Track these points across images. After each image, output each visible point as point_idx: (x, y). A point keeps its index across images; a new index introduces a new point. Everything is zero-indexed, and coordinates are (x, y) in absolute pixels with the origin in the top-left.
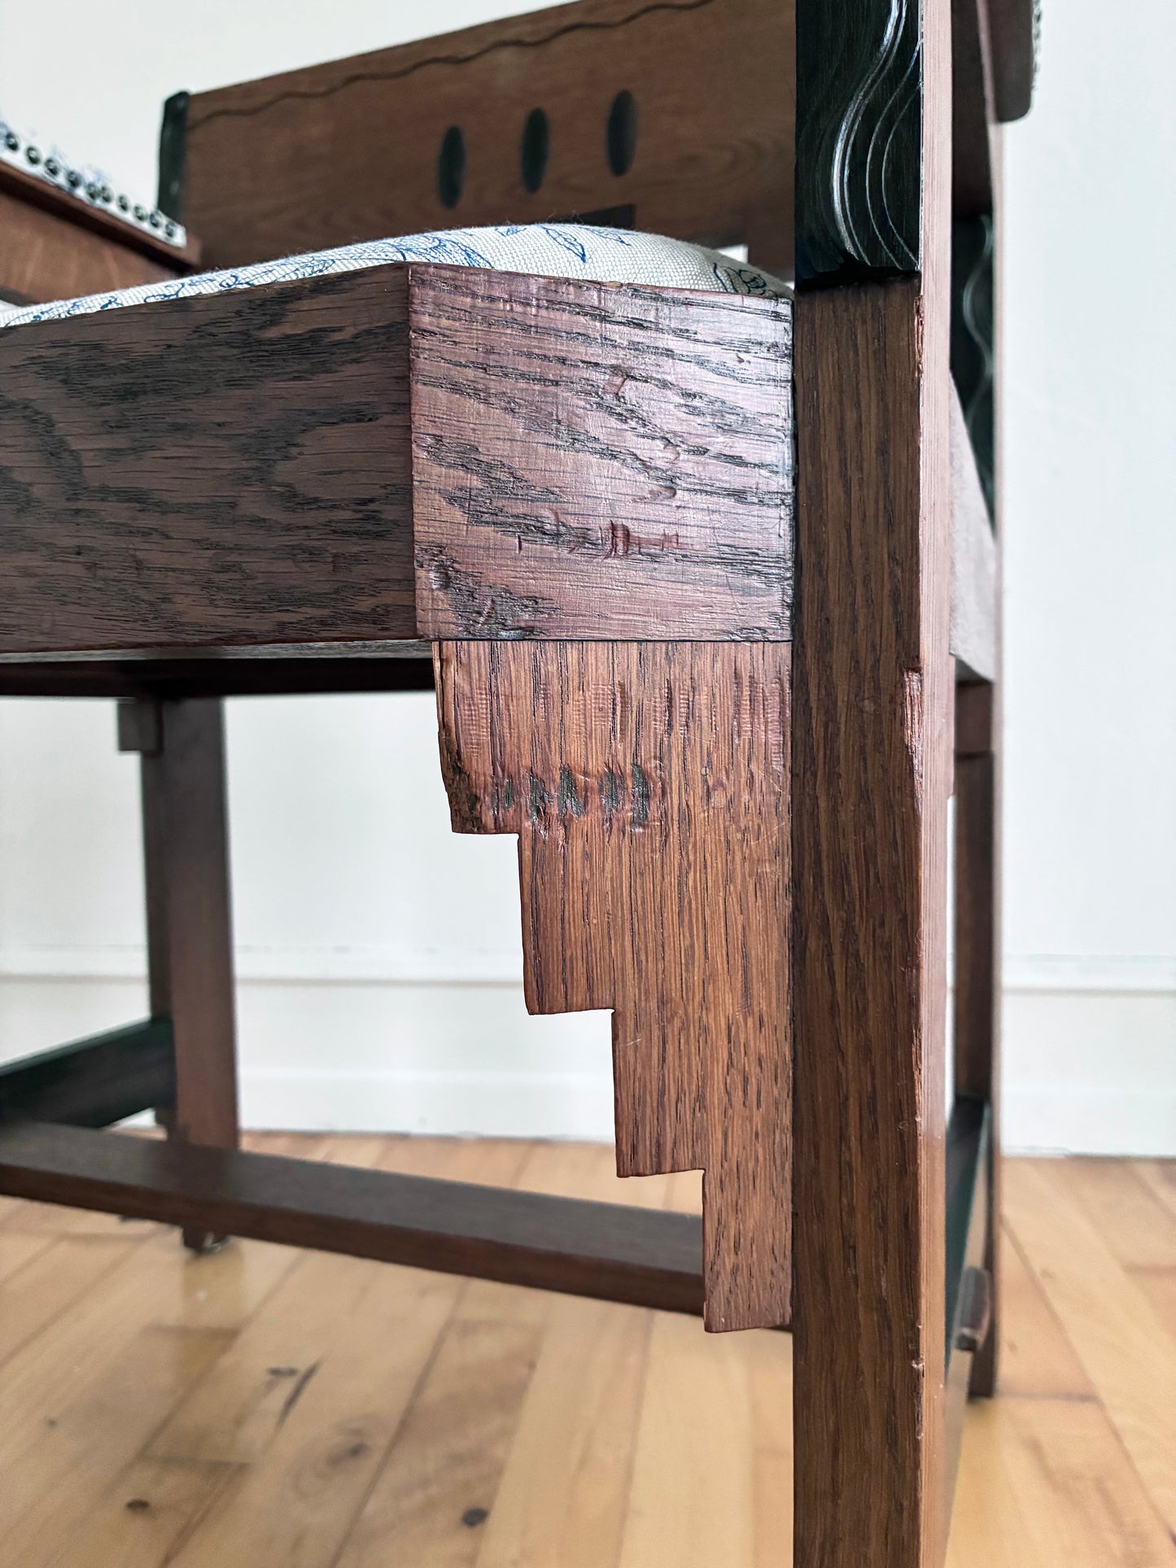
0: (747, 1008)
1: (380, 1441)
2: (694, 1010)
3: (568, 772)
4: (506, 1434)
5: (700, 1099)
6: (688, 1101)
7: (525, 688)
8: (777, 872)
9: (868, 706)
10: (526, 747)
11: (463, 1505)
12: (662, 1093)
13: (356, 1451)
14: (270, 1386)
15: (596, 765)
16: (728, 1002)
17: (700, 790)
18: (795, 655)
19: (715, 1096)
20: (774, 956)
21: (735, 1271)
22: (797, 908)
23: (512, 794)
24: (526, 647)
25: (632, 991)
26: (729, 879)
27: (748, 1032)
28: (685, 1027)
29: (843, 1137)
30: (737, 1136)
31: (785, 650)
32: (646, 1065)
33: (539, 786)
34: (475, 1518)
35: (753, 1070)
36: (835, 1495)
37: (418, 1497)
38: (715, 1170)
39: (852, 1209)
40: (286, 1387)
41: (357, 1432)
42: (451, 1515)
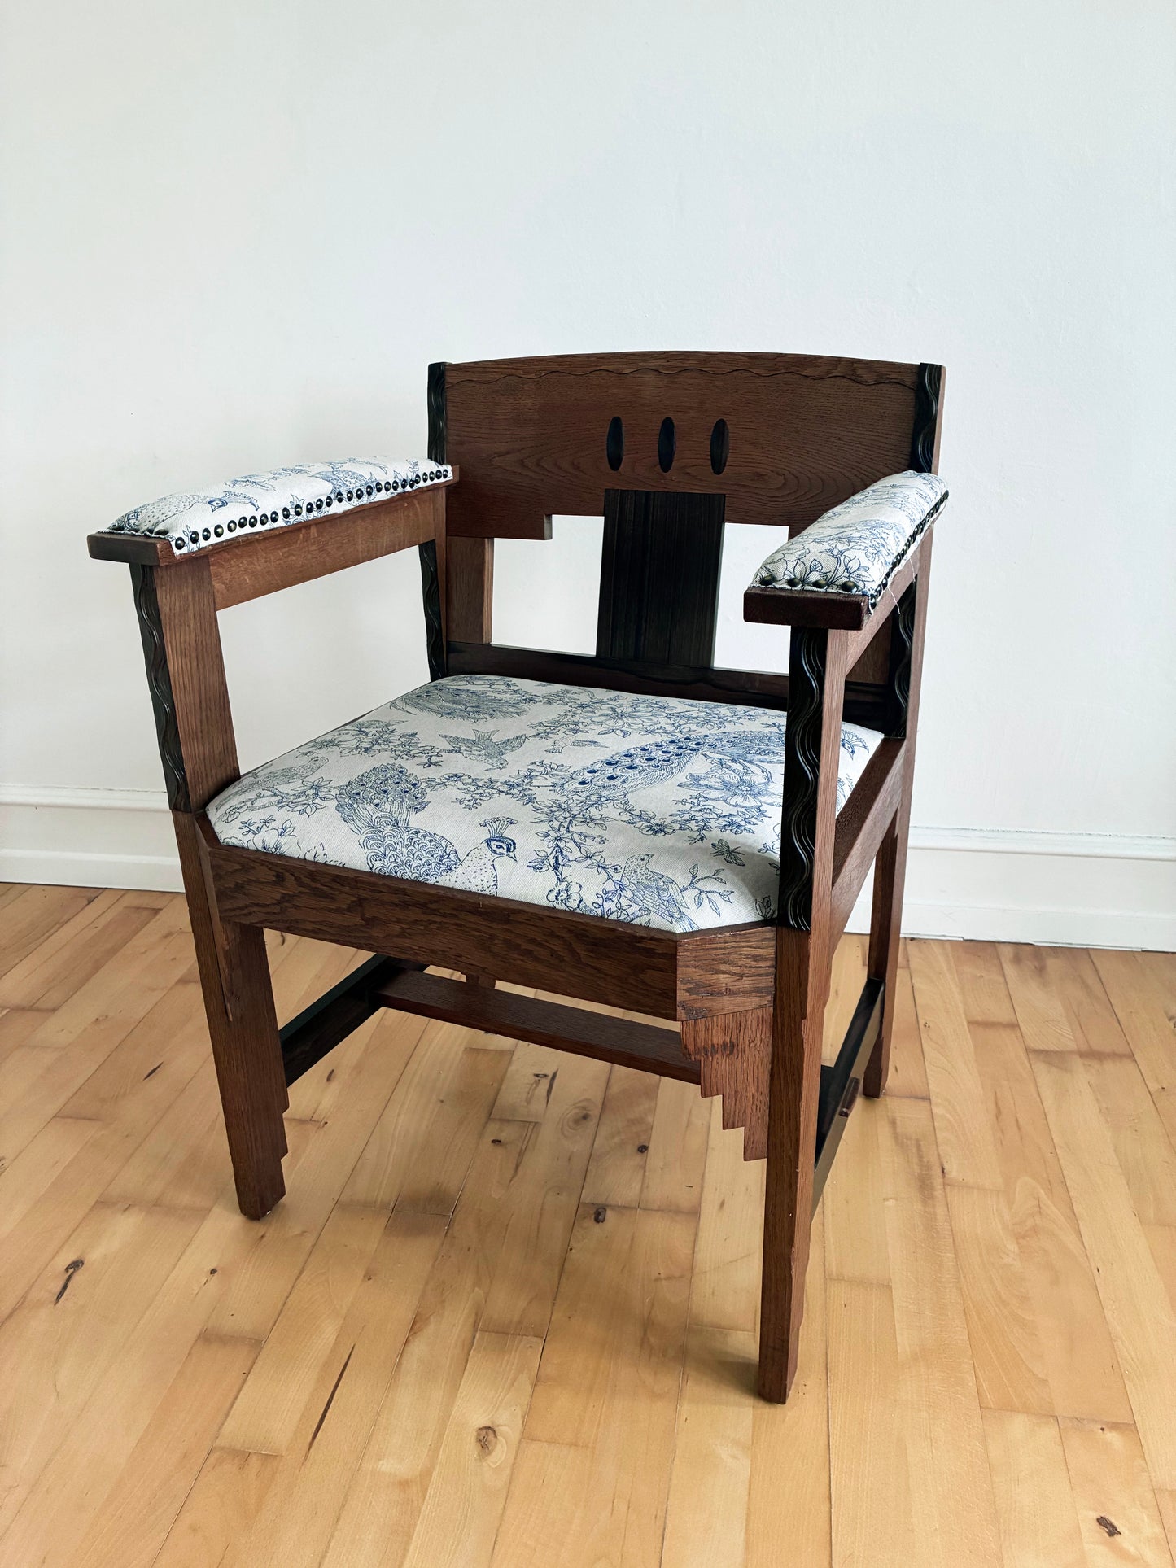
0: (758, 1091)
1: (595, 1112)
2: (744, 1093)
3: (713, 1045)
4: (653, 1111)
5: (745, 1111)
6: (741, 1113)
7: (703, 1028)
8: (767, 1060)
9: (793, 1025)
10: (703, 1042)
11: (637, 1144)
12: (735, 1111)
13: (585, 1117)
14: (537, 1083)
15: (720, 1042)
16: (753, 1089)
17: (747, 1043)
18: (775, 1009)
19: (749, 1111)
20: (766, 1078)
21: (752, 1148)
22: (772, 1069)
23: (699, 1053)
24: (703, 1020)
25: (728, 1090)
26: (754, 1063)
27: (757, 1095)
28: (741, 1096)
29: (782, 1120)
30: (754, 1119)
31: (771, 1008)
32: (731, 1106)
33: (706, 1051)
34: (643, 1149)
35: (759, 1104)
36: (776, 1196)
37: (617, 1139)
38: (748, 1127)
39: (783, 1136)
40: (545, 1084)
41: (583, 1108)
42: (631, 1149)
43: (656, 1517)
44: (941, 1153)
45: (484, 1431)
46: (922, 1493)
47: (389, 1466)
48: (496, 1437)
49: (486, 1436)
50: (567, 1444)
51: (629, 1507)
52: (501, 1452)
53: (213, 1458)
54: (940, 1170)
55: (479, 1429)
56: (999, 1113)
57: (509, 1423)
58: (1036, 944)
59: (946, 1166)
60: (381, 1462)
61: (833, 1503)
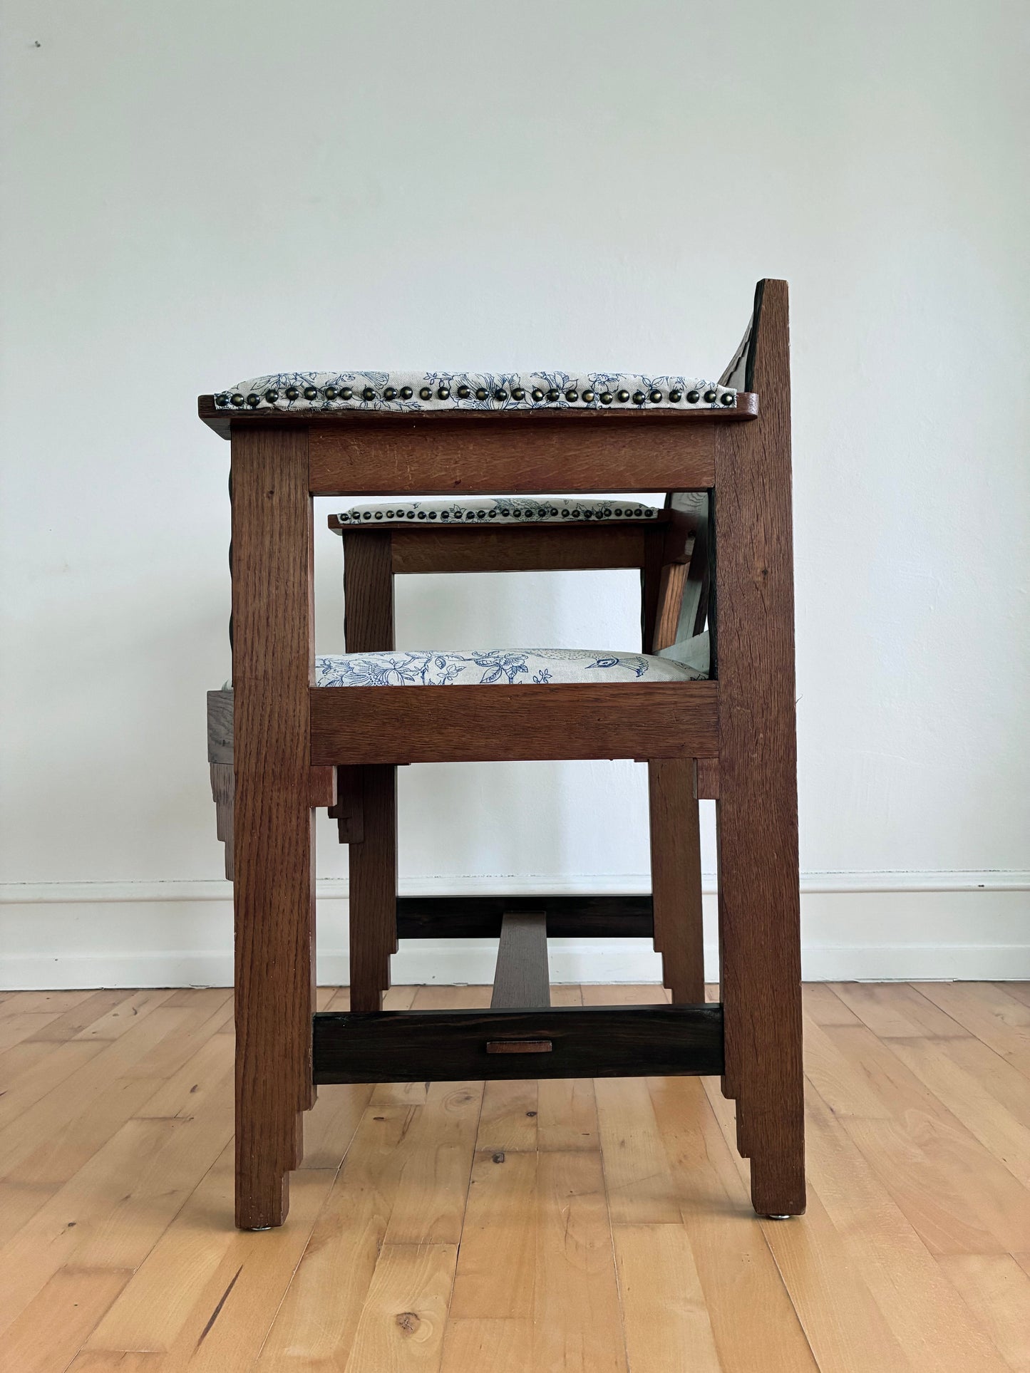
1: (477, 1095)
11: (525, 1111)
13: (468, 1099)
34: (532, 1114)
37: (504, 1110)
42: (520, 1115)
43: (616, 1363)
44: (825, 1099)
45: (405, 1317)
46: (897, 1317)
47: (296, 1350)
48: (419, 1319)
49: (407, 1322)
50: (502, 1318)
51: (583, 1359)
52: (425, 1331)
53: (81, 1360)
54: (828, 1111)
55: (398, 1315)
56: (869, 1074)
57: (431, 1308)
58: (861, 981)
59: (833, 1107)
60: (286, 1349)
61: (806, 1333)
